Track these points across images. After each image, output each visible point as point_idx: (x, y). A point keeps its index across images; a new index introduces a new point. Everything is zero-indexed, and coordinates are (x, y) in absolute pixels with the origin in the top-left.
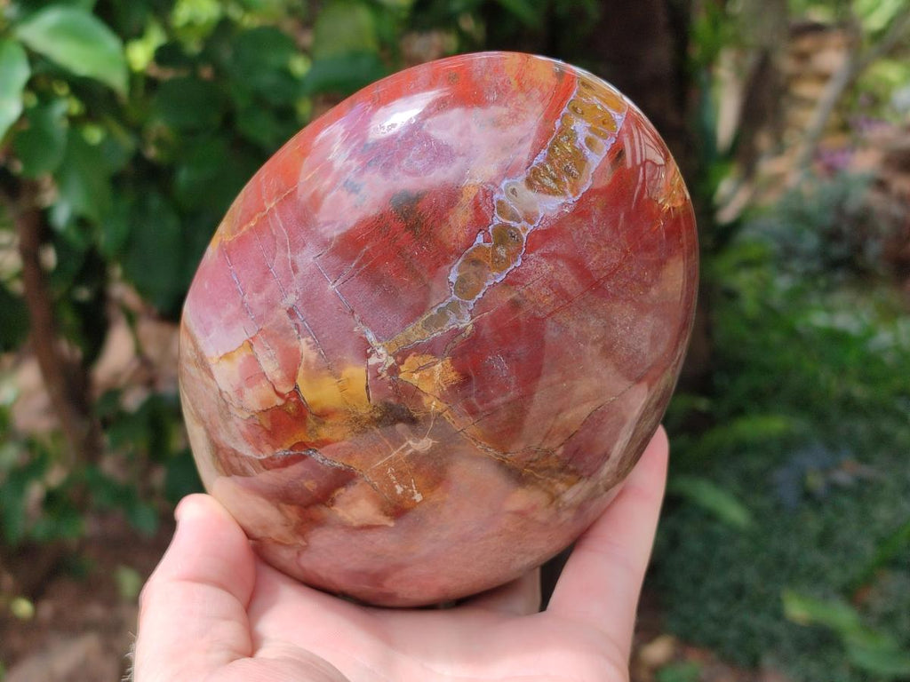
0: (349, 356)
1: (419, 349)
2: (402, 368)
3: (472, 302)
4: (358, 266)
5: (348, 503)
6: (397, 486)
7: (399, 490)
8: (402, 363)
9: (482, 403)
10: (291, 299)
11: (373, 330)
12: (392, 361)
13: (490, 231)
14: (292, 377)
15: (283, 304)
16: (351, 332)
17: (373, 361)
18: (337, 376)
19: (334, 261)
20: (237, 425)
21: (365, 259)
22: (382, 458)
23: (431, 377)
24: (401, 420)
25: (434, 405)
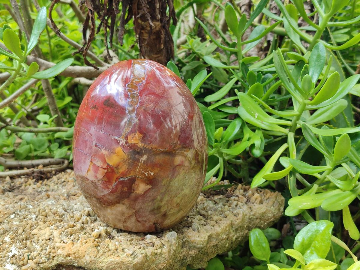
0: (115, 146)
1: (130, 134)
3: (135, 115)
4: (105, 123)
5: (137, 188)
6: (146, 174)
7: (147, 174)
8: (128, 139)
9: (152, 139)
10: (94, 143)
11: (116, 136)
12: (125, 141)
13: (129, 97)
14: (105, 162)
15: (93, 145)
16: (112, 140)
17: (121, 143)
18: (115, 153)
19: (99, 126)
20: (100, 187)
21: (105, 121)
22: (137, 168)
23: (136, 139)
24: (136, 154)
25: (141, 145)
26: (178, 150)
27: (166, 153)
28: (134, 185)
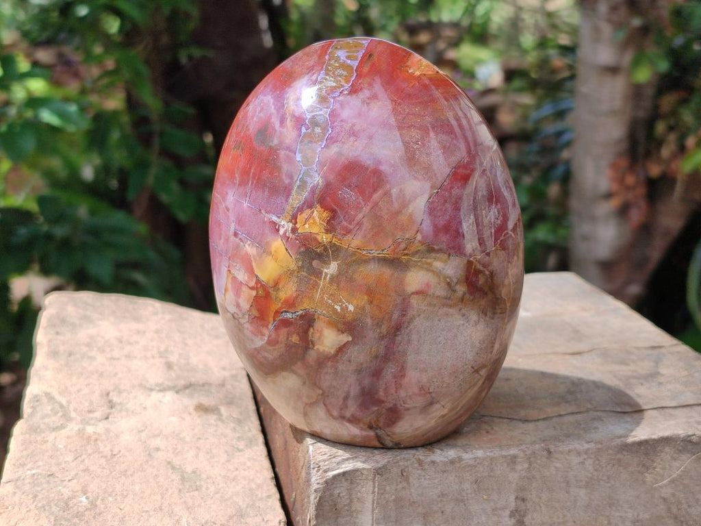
0: (270, 237)
1: (300, 210)
2: (298, 226)
3: (315, 166)
4: (252, 184)
5: (319, 338)
6: (336, 307)
7: (338, 308)
8: (296, 223)
9: (350, 224)
10: (232, 230)
11: (274, 214)
12: (291, 225)
13: (307, 123)
14: (251, 271)
15: (231, 234)
16: (264, 222)
17: (282, 231)
18: (270, 254)
19: (241, 189)
20: (248, 329)
21: (254, 178)
22: (317, 291)
23: (315, 222)
24: (313, 259)
25: (325, 238)
26: (417, 256)
27: (385, 261)
28: (311, 330)
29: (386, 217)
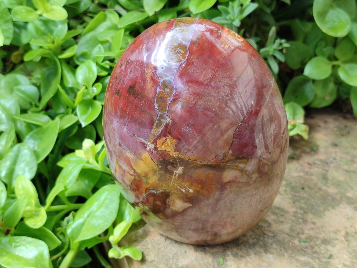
0: (141, 150)
1: (159, 137)
2: (158, 146)
3: (166, 112)
4: (128, 119)
5: (173, 204)
6: (182, 190)
7: (184, 191)
8: (156, 145)
9: (189, 146)
10: (118, 141)
11: (143, 138)
12: (153, 145)
13: (160, 85)
14: (131, 167)
15: (117, 144)
16: (137, 142)
17: (148, 148)
18: (142, 159)
19: (121, 121)
21: (129, 115)
22: (171, 182)
23: (168, 145)
24: (168, 165)
25: (174, 154)
26: (230, 162)
27: (210, 167)
28: (168, 200)
29: (211, 142)
